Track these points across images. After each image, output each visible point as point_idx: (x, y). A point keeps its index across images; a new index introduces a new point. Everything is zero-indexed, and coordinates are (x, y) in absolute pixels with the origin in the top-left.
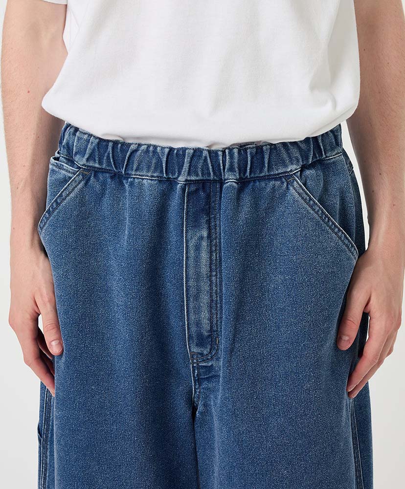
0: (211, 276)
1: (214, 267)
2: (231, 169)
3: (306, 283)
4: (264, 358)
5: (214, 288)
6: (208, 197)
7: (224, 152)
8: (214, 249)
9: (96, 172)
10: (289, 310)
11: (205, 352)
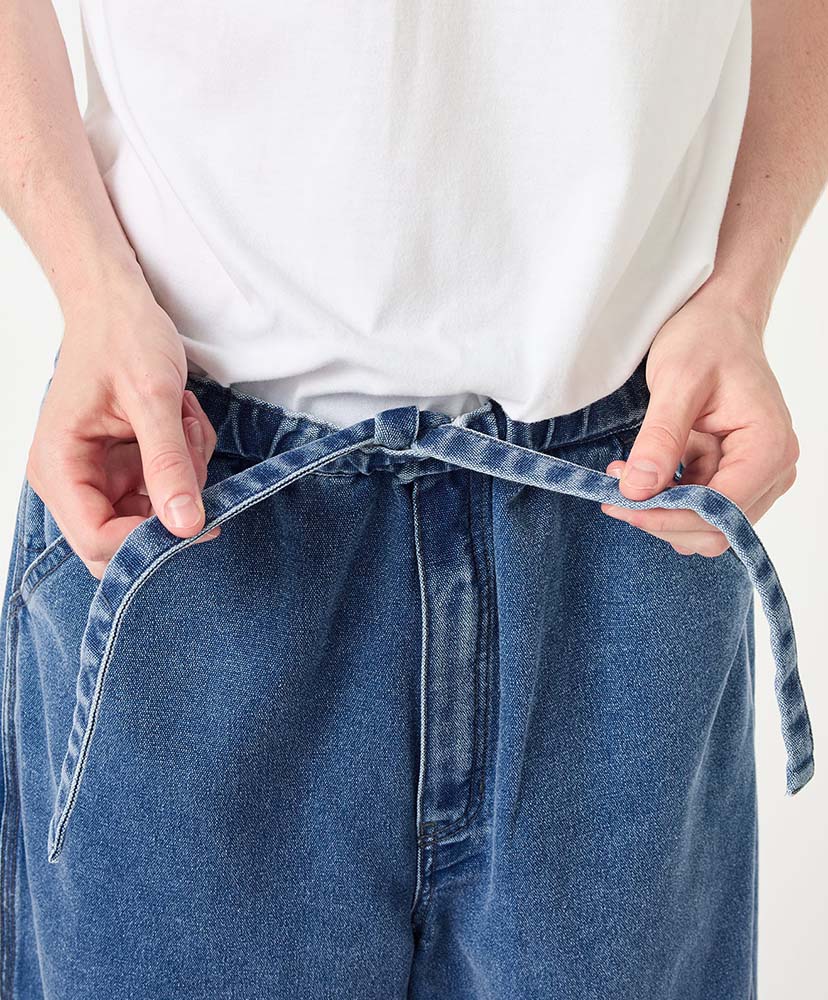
1: (483, 642)
3: (665, 657)
4: (580, 822)
5: (483, 684)
6: (465, 493)
8: (485, 604)
10: (630, 716)
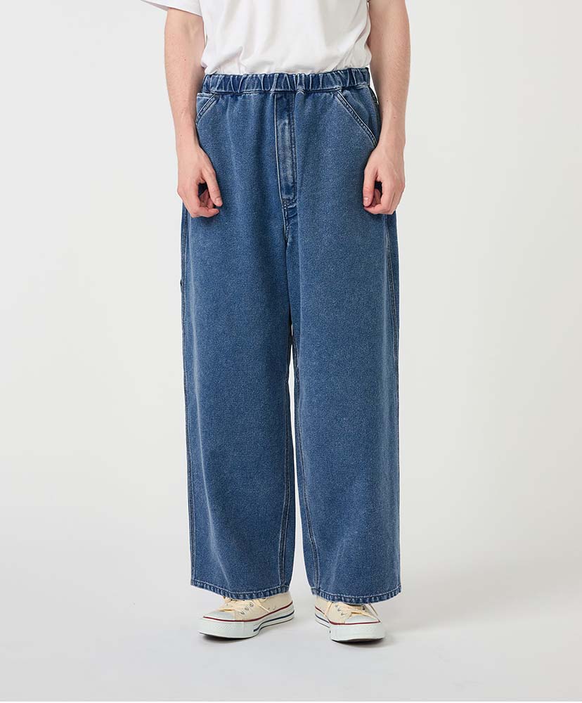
0: (292, 148)
2: (301, 84)
6: (288, 101)
7: (296, 77)
9: (223, 94)
11: (291, 198)
